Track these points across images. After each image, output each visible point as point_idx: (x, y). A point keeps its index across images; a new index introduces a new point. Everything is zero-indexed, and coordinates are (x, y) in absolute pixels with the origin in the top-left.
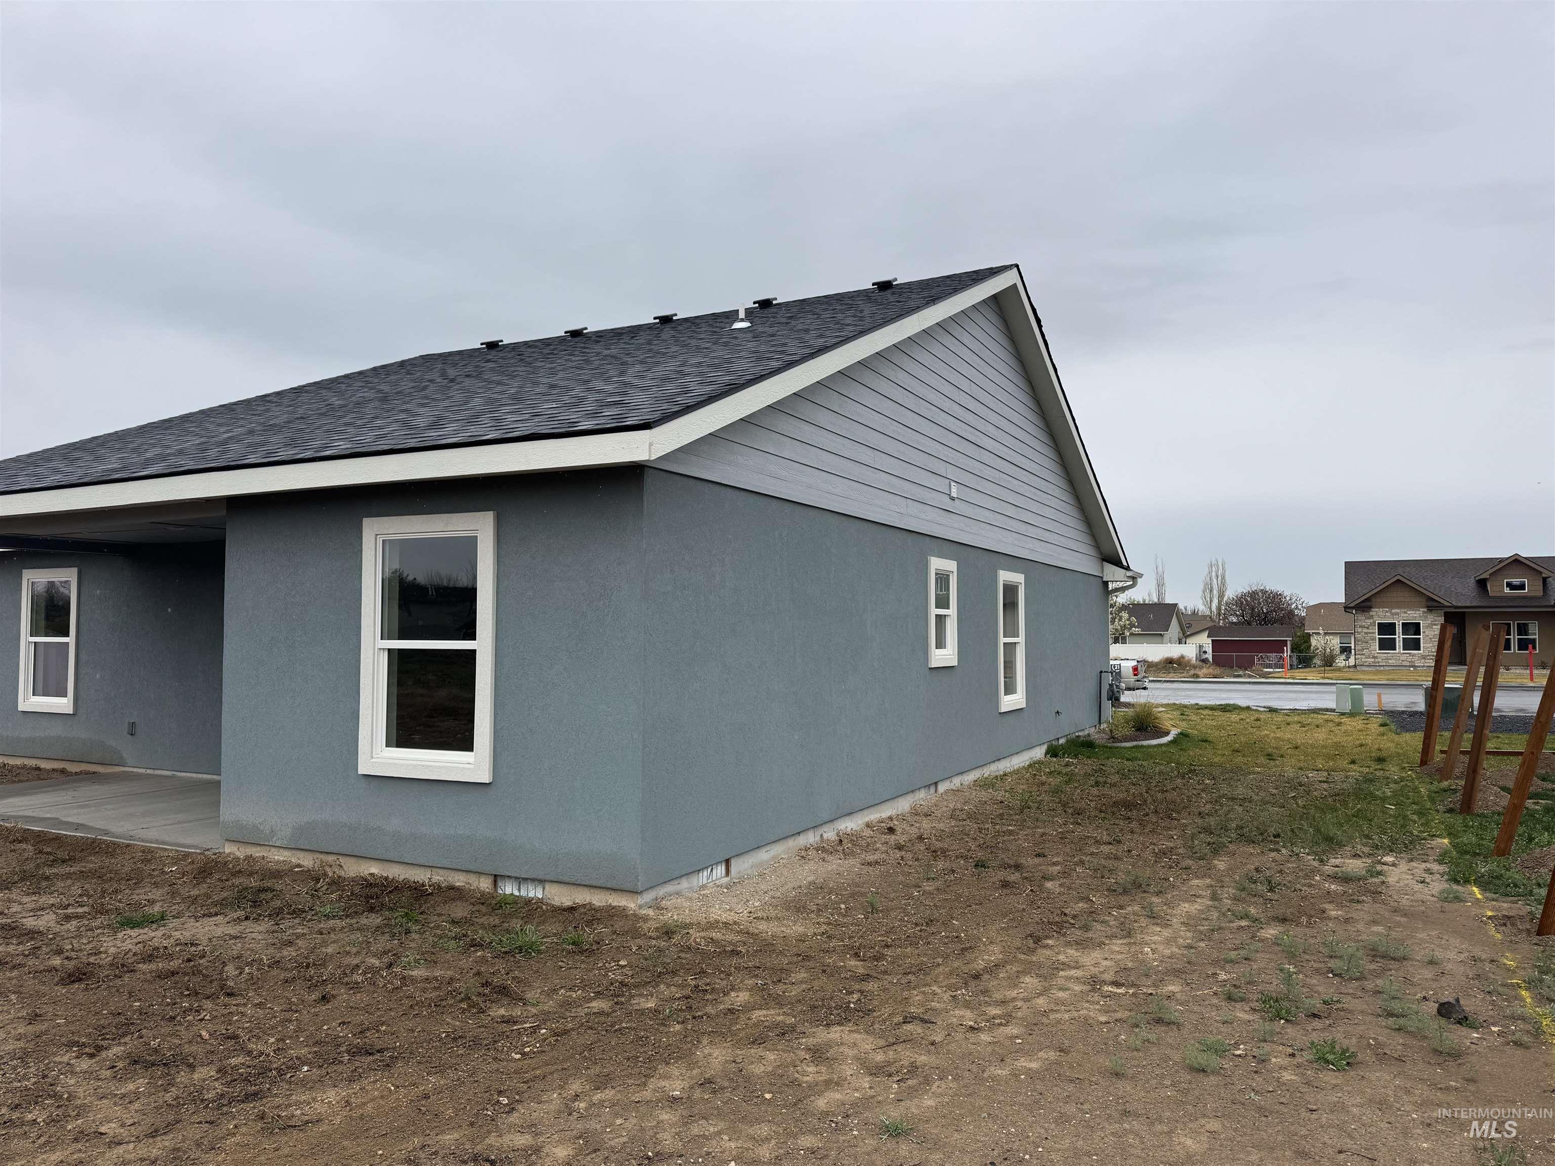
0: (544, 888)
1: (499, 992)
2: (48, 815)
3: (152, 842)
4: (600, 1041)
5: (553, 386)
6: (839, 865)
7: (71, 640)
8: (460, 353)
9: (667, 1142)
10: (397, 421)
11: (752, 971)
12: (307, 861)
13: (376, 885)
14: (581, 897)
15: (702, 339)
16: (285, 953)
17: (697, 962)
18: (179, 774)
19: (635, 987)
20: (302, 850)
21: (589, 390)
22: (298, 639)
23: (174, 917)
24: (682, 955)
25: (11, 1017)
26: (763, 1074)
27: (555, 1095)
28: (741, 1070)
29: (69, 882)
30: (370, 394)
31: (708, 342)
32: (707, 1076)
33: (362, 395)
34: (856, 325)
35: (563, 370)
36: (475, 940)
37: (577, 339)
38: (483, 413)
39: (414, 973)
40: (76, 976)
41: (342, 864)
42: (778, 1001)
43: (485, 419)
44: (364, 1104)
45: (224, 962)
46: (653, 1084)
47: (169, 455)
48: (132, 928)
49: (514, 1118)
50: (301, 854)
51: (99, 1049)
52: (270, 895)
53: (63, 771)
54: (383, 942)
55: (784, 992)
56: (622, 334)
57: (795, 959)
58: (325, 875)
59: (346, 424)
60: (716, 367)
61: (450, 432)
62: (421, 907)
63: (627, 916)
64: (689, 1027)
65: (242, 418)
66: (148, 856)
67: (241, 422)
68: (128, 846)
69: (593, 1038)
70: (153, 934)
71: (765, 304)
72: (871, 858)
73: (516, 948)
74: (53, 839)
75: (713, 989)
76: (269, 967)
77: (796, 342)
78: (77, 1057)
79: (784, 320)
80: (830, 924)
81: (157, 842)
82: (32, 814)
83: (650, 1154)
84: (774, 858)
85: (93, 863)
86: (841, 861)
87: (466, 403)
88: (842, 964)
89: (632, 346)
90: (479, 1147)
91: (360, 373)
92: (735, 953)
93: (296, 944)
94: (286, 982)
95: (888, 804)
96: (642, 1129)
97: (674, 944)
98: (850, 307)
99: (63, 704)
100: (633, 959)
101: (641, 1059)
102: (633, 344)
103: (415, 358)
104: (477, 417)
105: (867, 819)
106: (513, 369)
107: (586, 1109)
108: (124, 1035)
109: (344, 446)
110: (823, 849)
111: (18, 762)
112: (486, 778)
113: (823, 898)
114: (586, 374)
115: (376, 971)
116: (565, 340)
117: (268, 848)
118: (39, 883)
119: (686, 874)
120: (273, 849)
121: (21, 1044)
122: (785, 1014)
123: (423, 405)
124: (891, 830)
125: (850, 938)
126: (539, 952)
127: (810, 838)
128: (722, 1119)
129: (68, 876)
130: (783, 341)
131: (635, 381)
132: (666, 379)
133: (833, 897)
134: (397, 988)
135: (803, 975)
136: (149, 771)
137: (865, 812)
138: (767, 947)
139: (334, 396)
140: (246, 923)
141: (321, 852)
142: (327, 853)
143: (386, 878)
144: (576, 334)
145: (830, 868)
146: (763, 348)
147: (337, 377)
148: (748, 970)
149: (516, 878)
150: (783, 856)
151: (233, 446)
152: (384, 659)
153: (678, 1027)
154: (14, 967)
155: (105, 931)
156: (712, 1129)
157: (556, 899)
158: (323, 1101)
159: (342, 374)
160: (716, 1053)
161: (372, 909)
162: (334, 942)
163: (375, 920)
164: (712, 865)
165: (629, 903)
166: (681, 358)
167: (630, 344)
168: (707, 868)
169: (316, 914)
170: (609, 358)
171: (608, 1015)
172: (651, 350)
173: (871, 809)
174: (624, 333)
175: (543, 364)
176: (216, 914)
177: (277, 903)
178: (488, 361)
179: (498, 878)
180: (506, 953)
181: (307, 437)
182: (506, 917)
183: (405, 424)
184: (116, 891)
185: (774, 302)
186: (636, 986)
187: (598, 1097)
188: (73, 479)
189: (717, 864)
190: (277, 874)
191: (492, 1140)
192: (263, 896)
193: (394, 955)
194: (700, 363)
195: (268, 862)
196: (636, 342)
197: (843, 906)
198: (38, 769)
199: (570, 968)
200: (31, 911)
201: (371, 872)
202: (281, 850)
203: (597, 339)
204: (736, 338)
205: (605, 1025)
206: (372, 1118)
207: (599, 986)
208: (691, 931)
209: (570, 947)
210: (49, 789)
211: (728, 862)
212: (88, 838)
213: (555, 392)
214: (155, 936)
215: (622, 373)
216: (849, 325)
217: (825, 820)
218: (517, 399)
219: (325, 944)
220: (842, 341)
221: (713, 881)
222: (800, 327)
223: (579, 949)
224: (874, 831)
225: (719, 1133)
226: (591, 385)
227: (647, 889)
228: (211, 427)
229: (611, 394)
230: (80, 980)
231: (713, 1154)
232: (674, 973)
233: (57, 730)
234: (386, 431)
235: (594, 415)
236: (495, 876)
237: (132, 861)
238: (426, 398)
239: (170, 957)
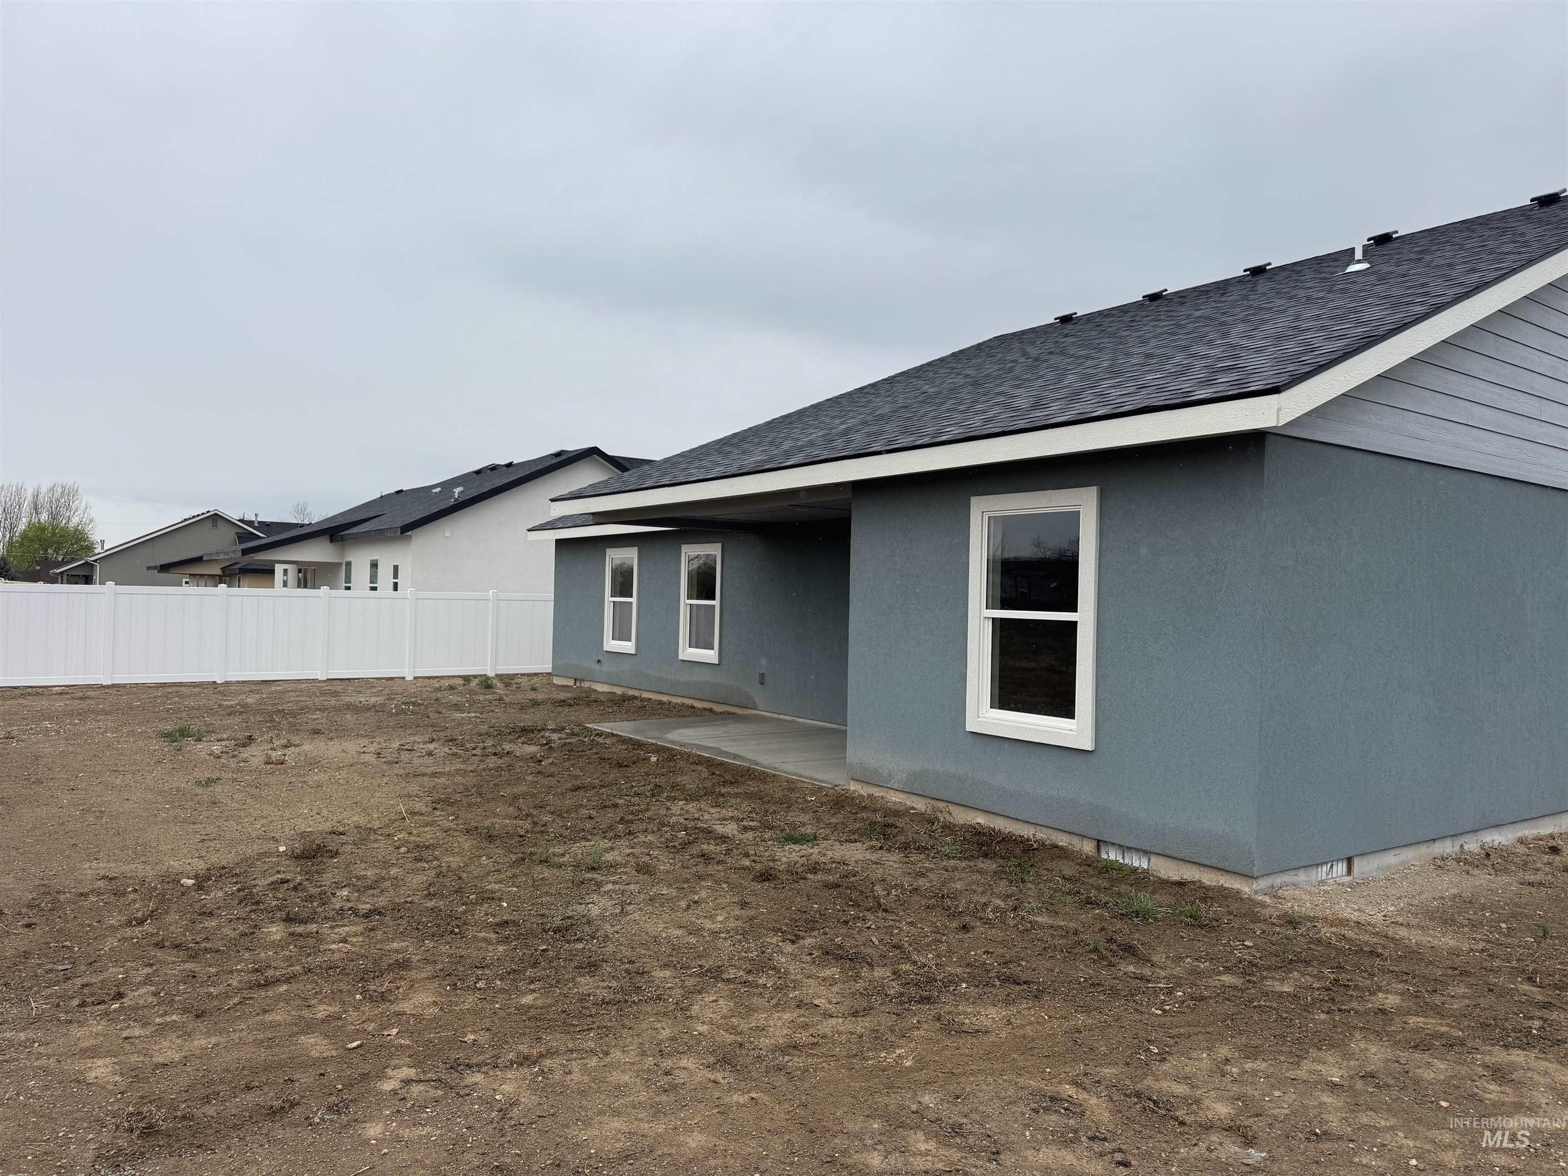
0: (1149, 860)
1: (1125, 950)
2: (711, 745)
3: (792, 775)
4: (1241, 1013)
5: (1149, 356)
6: (1490, 881)
7: (716, 603)
8: (1033, 330)
9: (1334, 1124)
10: (997, 404)
11: (1401, 976)
12: (920, 805)
13: (984, 834)
14: (1190, 874)
15: (1310, 288)
16: (921, 883)
17: (1332, 956)
18: (797, 719)
19: (1266, 969)
20: (916, 794)
21: (1192, 356)
22: (912, 607)
23: (824, 839)
24: (1313, 947)
25: (728, 901)
26: (1434, 1081)
27: (1204, 1055)
28: (1408, 1072)
29: (739, 800)
30: (960, 380)
31: (1320, 291)
32: (1368, 1070)
33: (951, 381)
34: (1519, 253)
35: (1153, 337)
36: (1090, 897)
37: (1158, 302)
38: (1083, 390)
39: (1039, 919)
40: (766, 876)
41: (951, 811)
42: (1439, 1012)
43: (1088, 394)
44: (1024, 1026)
45: (873, 883)
46: (1306, 1065)
47: (802, 447)
48: (794, 844)
49: (1166, 1067)
50: (915, 798)
51: (798, 937)
52: (895, 831)
53: (711, 710)
54: (1002, 886)
55: (1443, 1004)
56: (1207, 292)
57: (1450, 972)
58: (938, 819)
59: (949, 410)
60: (1342, 318)
61: (1055, 411)
62: (1030, 859)
63: (1242, 899)
64: (1337, 1018)
65: (850, 411)
66: (791, 786)
67: (851, 414)
68: (774, 776)
69: (1233, 1009)
70: (811, 851)
71: (1383, 240)
72: (1532, 878)
73: (1133, 912)
74: (719, 764)
75: (1356, 986)
76: (910, 893)
77: (1439, 281)
78: (783, 941)
79: (1413, 256)
80: (1489, 942)
81: (795, 774)
82: (700, 743)
83: (1317, 1130)
84: (1402, 863)
85: (753, 787)
86: (1491, 877)
87: (1060, 381)
88: (1512, 986)
89: (1226, 304)
90: (1139, 1086)
91: (942, 360)
92: (1373, 953)
93: (927, 876)
94: (928, 908)
95: (1548, 820)
96: (1303, 1106)
97: (1302, 935)
98: (1504, 231)
99: (710, 656)
100: (1259, 942)
101: (1289, 1039)
102: (1226, 301)
103: (990, 340)
104: (1078, 394)
105: (1520, 834)
106: (1097, 341)
107: (1239, 1075)
108: (813, 929)
109: (955, 431)
110: (1464, 861)
111: (679, 700)
112: (1088, 745)
113: (1475, 913)
114: (1182, 339)
115: (1004, 912)
116: (1143, 305)
117: (886, 790)
118: (718, 799)
119: (1304, 867)
120: (890, 791)
121: (739, 923)
122: (1448, 1025)
123: (1017, 387)
124: (1555, 850)
125: (1518, 960)
126: (1156, 919)
127: (1448, 847)
128: (1393, 1115)
129: (737, 795)
130: (1421, 281)
131: (1244, 343)
132: (1279, 338)
133: (1487, 914)
134: (1027, 930)
135: (1462, 990)
136: (775, 716)
137: (1518, 826)
138: (1413, 954)
139: (925, 384)
140: (880, 852)
141: (933, 799)
142: (938, 800)
143: (993, 830)
144: (1154, 297)
145: (1477, 883)
146: (1395, 291)
147: (921, 366)
148: (1394, 973)
149: (1120, 846)
150: (1414, 863)
151: (855, 436)
152: (989, 627)
153: (1323, 1016)
154: (718, 863)
155: (775, 843)
156: (1383, 1123)
157: (1163, 872)
158: (987, 1016)
159: (925, 362)
160: (1374, 1049)
161: (986, 855)
162: (960, 879)
163: (990, 865)
164: (1332, 861)
165: (1245, 888)
166: (1291, 312)
167: (1222, 302)
168: (1326, 863)
169: (938, 852)
170: (1203, 320)
171: (1242, 991)
172: (1250, 307)
173: (1527, 824)
174: (1210, 291)
175: (1126, 333)
176: (856, 842)
177: (902, 839)
178: (1066, 336)
179: (1101, 844)
180: (1122, 915)
181: (918, 424)
182: (1113, 882)
183: (1007, 406)
184: (775, 812)
185: (1394, 236)
186: (1268, 969)
187: (1249, 1066)
188: (734, 470)
189: (1338, 860)
190: (897, 814)
191: (1149, 1081)
192: (889, 831)
193: (1016, 900)
194: (1318, 316)
195: (888, 802)
196: (1228, 299)
197: (1503, 925)
198: (693, 707)
199: (1192, 940)
200: (718, 820)
201: (978, 821)
202: (898, 793)
203: (1181, 299)
204: (1354, 282)
205: (1242, 999)
206: (1033, 1040)
207: (1226, 961)
208: (1319, 925)
209: (1189, 920)
210: (706, 724)
211: (1350, 861)
212: (744, 766)
213: (1155, 361)
214: (814, 852)
215: (1225, 335)
216: (1507, 253)
217: (1467, 829)
218: (1114, 372)
219: (952, 879)
220: (1505, 274)
221: (1332, 878)
222: (1441, 262)
223: (1196, 922)
224: (1529, 848)
225: (1392, 1128)
226: (1193, 350)
227: (1263, 876)
228: (827, 420)
229: (1220, 359)
230: (769, 880)
231: (1389, 1147)
232: (1307, 963)
233: (705, 676)
234: (990, 414)
235: (1207, 382)
236: (1099, 841)
237: (780, 788)
238: (1018, 378)
239: (829, 871)
